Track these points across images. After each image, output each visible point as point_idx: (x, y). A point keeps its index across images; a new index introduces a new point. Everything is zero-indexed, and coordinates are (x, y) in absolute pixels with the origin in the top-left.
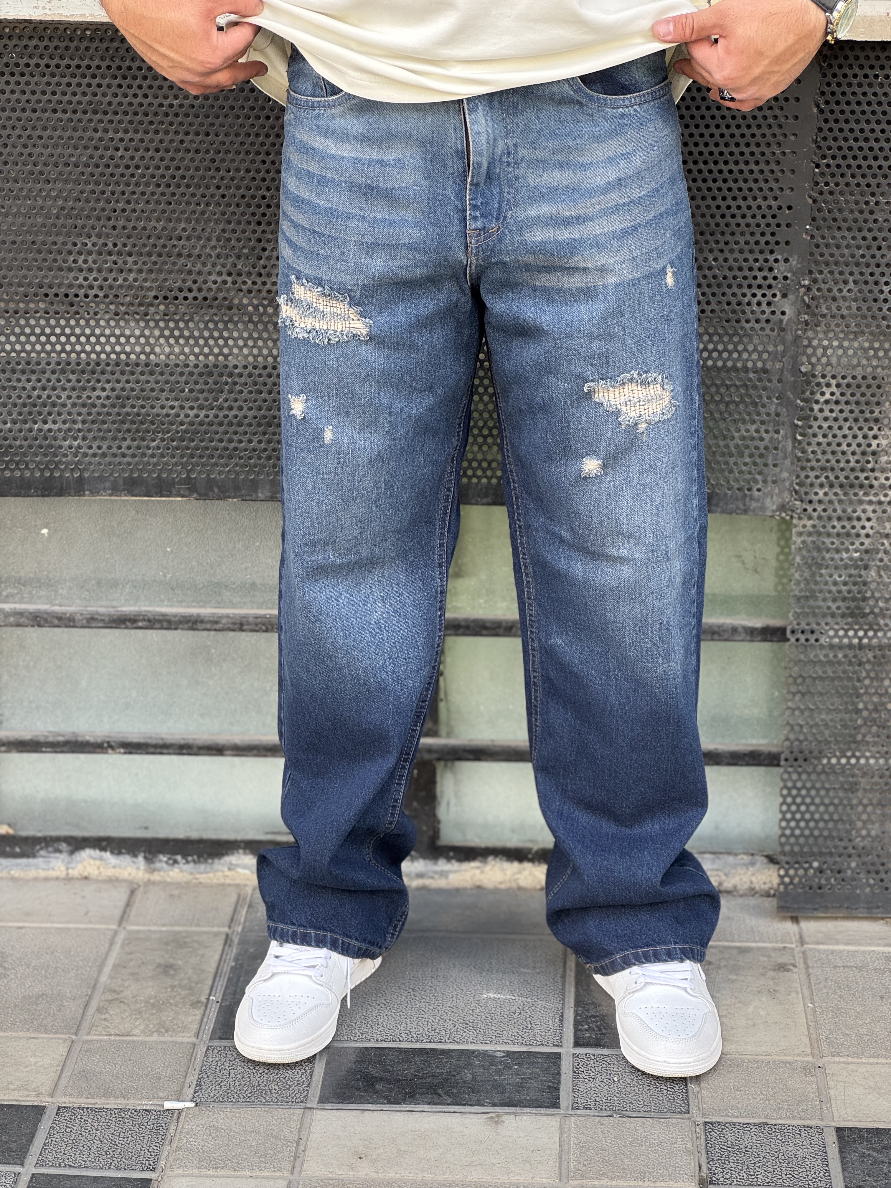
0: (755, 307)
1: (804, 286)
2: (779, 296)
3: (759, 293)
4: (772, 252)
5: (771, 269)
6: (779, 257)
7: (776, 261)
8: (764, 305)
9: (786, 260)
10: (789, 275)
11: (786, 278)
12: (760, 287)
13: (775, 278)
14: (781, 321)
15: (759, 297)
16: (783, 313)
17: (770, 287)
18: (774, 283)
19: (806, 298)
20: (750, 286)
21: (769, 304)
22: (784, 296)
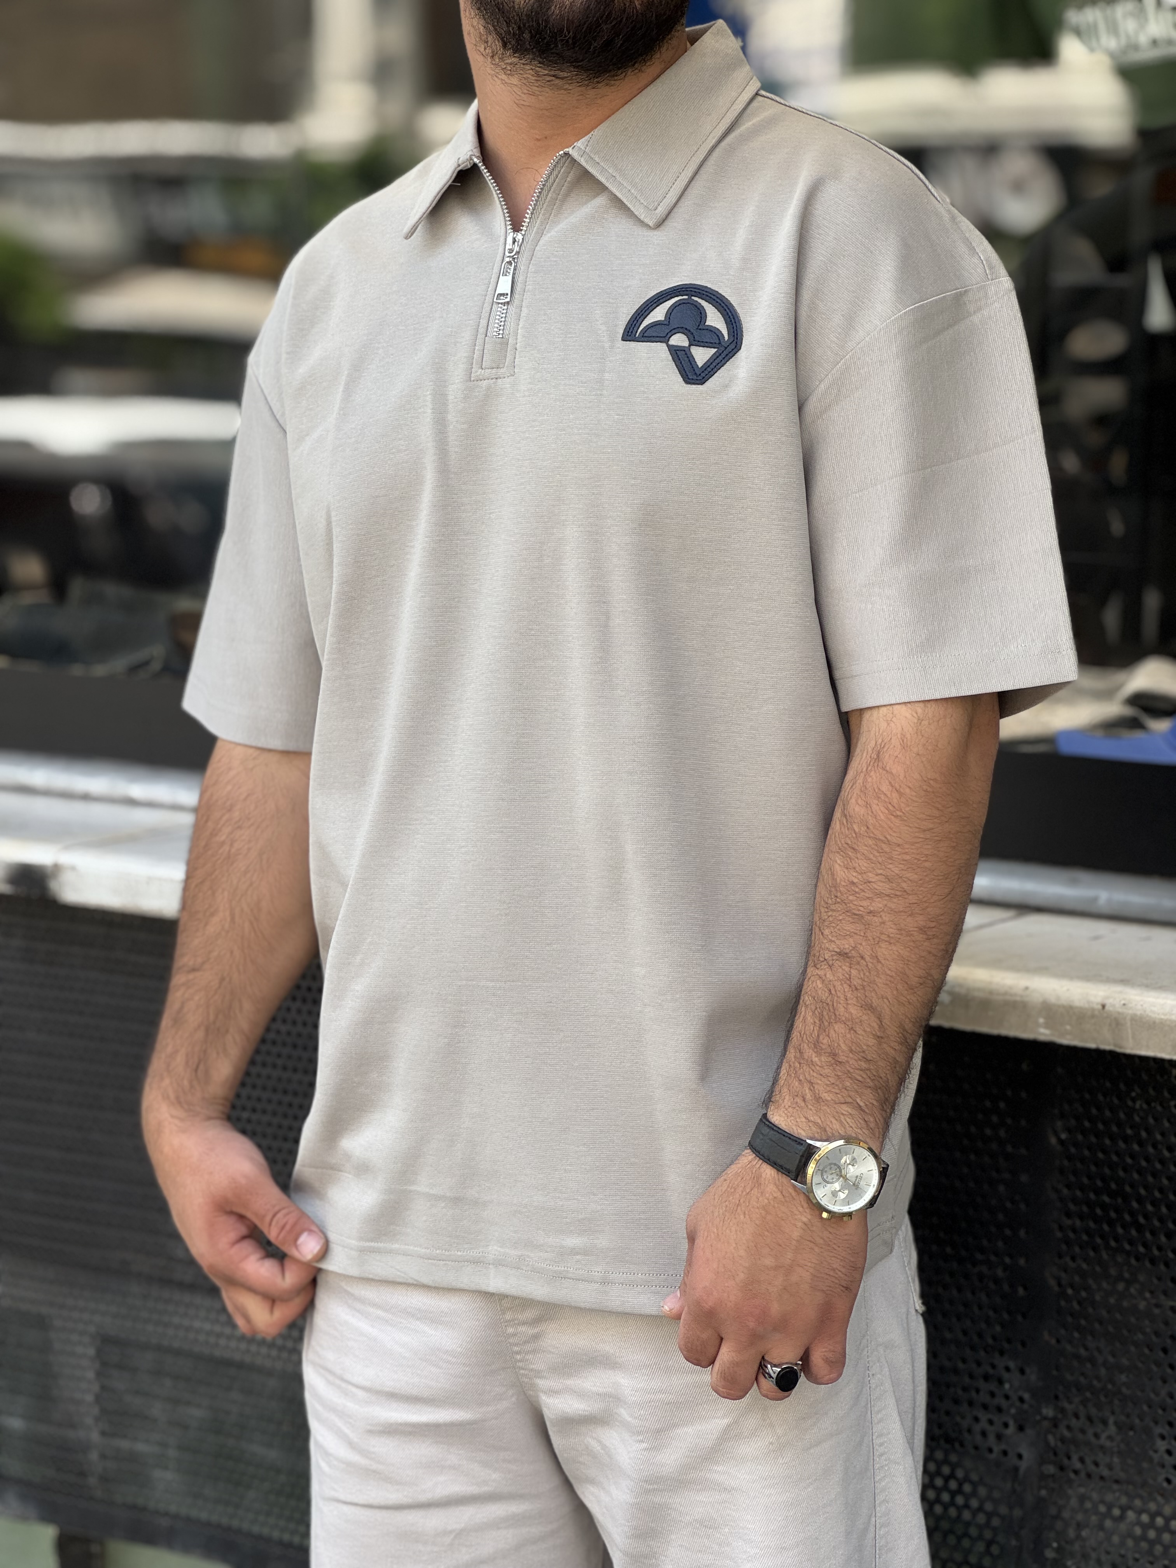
0: (978, 1438)
1: (1045, 1418)
2: (1011, 1430)
3: (984, 1417)
4: (1002, 1353)
5: (1001, 1382)
6: (1012, 1365)
7: (1008, 1369)
8: (992, 1438)
9: (1022, 1372)
10: (1026, 1396)
11: (1021, 1400)
12: (985, 1407)
13: (1007, 1397)
14: (1016, 1469)
15: (984, 1424)
16: (1020, 1456)
17: (999, 1410)
18: (1004, 1403)
19: (1051, 1438)
20: (971, 1404)
21: (999, 1437)
22: (1021, 1428)
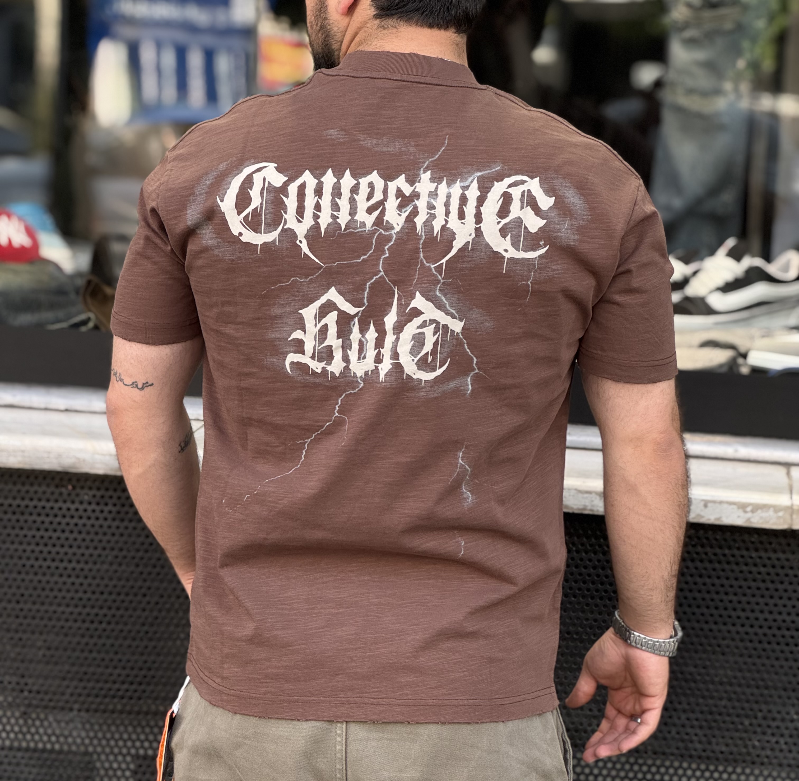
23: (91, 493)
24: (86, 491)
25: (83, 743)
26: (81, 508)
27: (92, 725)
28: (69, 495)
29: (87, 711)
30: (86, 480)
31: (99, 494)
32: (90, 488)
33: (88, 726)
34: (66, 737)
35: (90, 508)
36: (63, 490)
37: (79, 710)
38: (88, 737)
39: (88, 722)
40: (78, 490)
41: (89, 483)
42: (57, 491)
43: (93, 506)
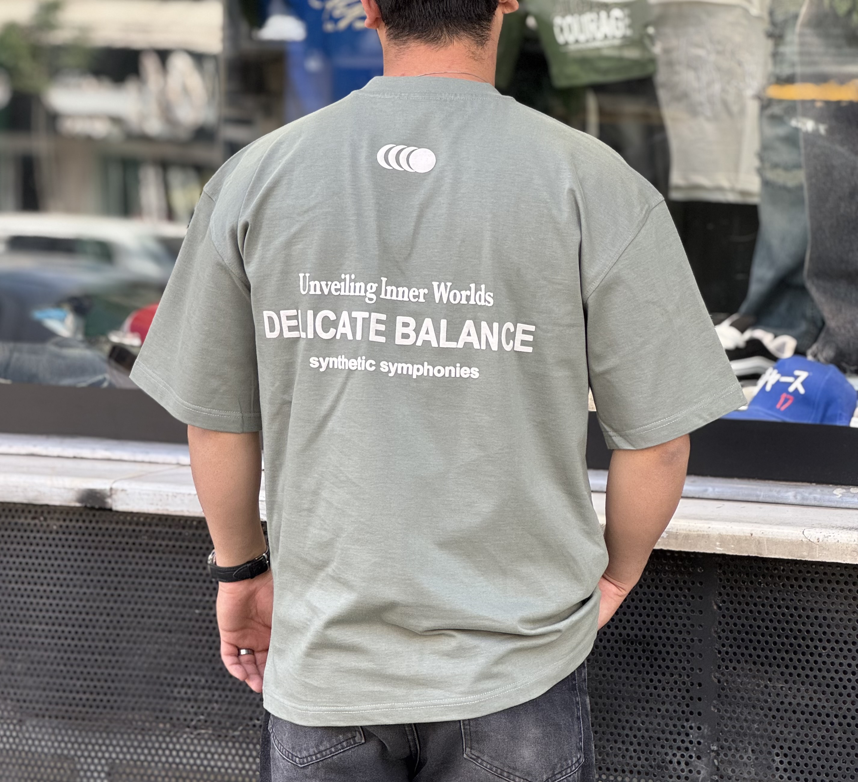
0: (676, 766)
1: (713, 751)
2: (694, 758)
3: (678, 754)
4: (687, 720)
5: (687, 735)
6: (693, 725)
7: (691, 728)
8: (683, 765)
9: (699, 728)
10: (702, 741)
11: (699, 743)
12: (679, 748)
13: (691, 742)
14: (697, 780)
15: (678, 758)
16: (699, 773)
17: (687, 749)
18: (690, 746)
19: (715, 761)
20: (671, 747)
21: (687, 764)
22: (699, 758)
23: (59, 523)
24: (55, 522)
25: (53, 746)
26: (51, 536)
27: (60, 730)
28: (42, 525)
29: (57, 717)
30: (55, 512)
31: (64, 524)
32: (58, 519)
33: (57, 731)
34: (40, 741)
35: (57, 537)
36: (37, 521)
37: (50, 717)
38: (56, 740)
39: (57, 727)
40: (49, 522)
41: (57, 515)
42: (33, 522)
43: (61, 535)
